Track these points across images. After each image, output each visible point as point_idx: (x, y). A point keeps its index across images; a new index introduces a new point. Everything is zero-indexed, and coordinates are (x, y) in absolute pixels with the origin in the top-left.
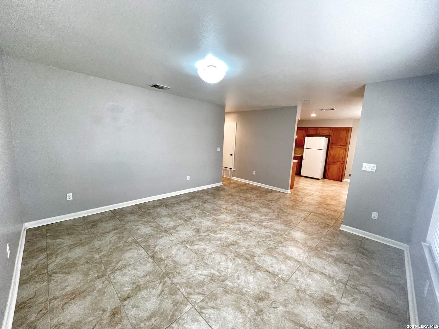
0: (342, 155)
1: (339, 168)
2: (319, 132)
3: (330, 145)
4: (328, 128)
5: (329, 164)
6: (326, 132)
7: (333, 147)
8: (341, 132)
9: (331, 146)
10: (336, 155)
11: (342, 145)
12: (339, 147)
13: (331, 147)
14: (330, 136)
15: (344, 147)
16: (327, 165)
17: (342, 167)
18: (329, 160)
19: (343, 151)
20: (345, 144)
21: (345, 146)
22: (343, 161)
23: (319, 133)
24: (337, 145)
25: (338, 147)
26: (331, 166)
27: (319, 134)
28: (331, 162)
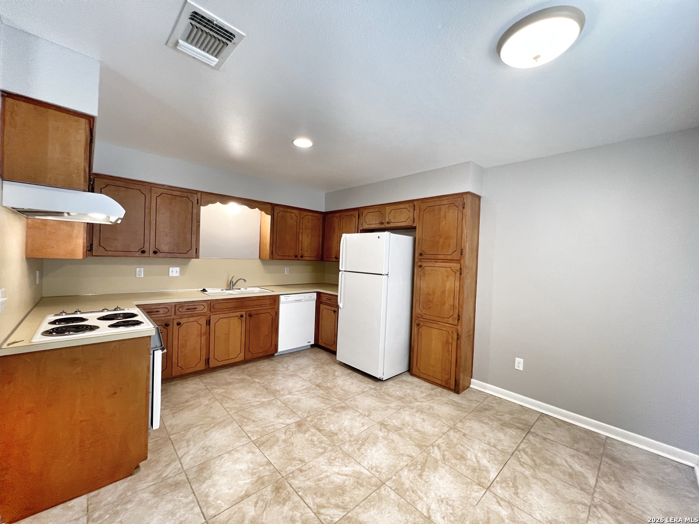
0: (452, 295)
1: (447, 342)
2: (387, 220)
3: (416, 260)
4: (407, 206)
5: (418, 325)
6: (403, 219)
7: (424, 264)
8: (442, 213)
9: (419, 264)
10: (434, 293)
11: (449, 257)
12: (444, 264)
13: (420, 266)
14: (415, 228)
15: (456, 266)
16: (415, 328)
17: (455, 338)
18: (418, 311)
19: (452, 279)
20: (456, 256)
21: (459, 261)
22: (456, 316)
23: (388, 223)
24: (436, 260)
25: (438, 264)
26: (424, 330)
27: (387, 226)
28: (422, 317)
